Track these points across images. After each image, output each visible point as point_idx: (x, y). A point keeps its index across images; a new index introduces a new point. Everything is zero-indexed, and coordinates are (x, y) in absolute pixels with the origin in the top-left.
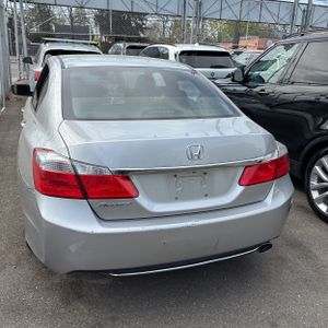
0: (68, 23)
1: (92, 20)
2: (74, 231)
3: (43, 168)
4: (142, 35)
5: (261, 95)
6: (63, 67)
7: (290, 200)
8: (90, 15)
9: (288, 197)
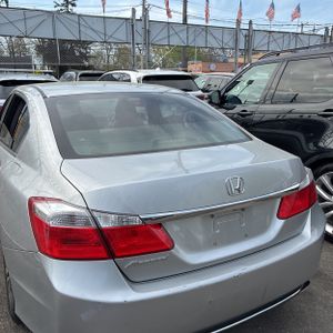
0: (6, 54)
1: (32, 50)
2: (99, 303)
3: (52, 224)
4: (87, 64)
5: (242, 115)
6: (45, 97)
8: (31, 45)
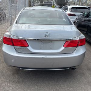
7: (85, 53)
9: (84, 52)
